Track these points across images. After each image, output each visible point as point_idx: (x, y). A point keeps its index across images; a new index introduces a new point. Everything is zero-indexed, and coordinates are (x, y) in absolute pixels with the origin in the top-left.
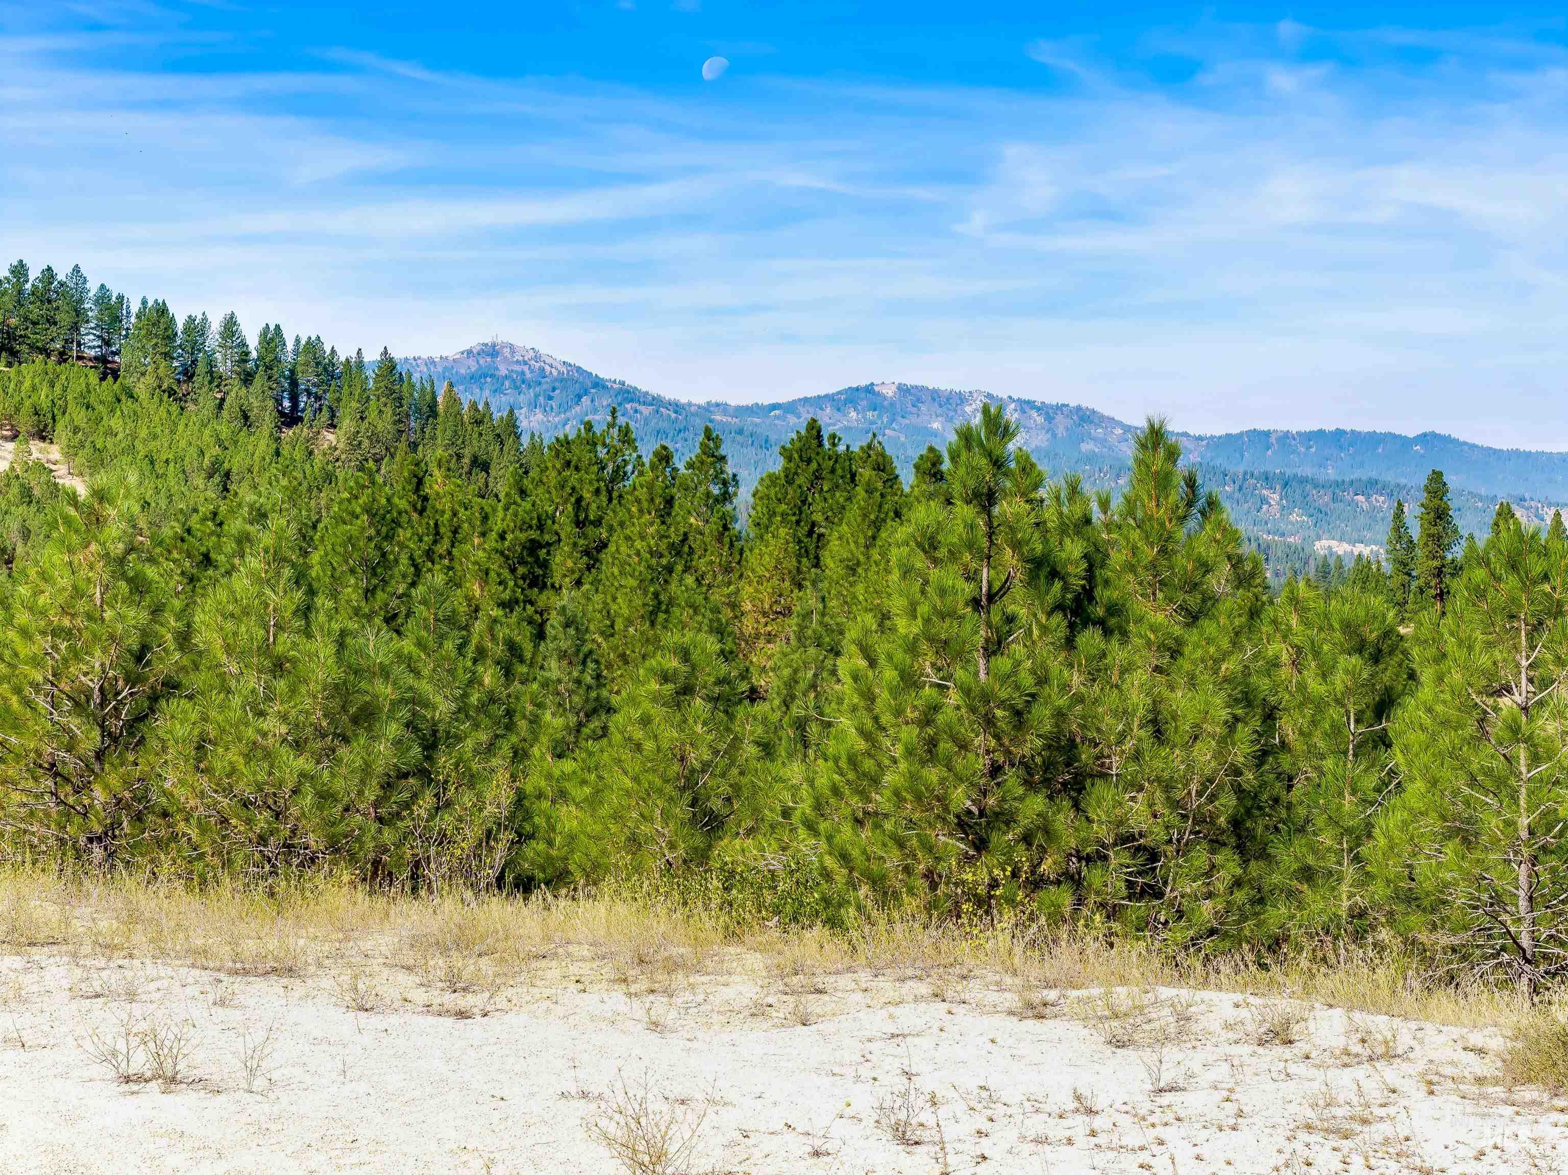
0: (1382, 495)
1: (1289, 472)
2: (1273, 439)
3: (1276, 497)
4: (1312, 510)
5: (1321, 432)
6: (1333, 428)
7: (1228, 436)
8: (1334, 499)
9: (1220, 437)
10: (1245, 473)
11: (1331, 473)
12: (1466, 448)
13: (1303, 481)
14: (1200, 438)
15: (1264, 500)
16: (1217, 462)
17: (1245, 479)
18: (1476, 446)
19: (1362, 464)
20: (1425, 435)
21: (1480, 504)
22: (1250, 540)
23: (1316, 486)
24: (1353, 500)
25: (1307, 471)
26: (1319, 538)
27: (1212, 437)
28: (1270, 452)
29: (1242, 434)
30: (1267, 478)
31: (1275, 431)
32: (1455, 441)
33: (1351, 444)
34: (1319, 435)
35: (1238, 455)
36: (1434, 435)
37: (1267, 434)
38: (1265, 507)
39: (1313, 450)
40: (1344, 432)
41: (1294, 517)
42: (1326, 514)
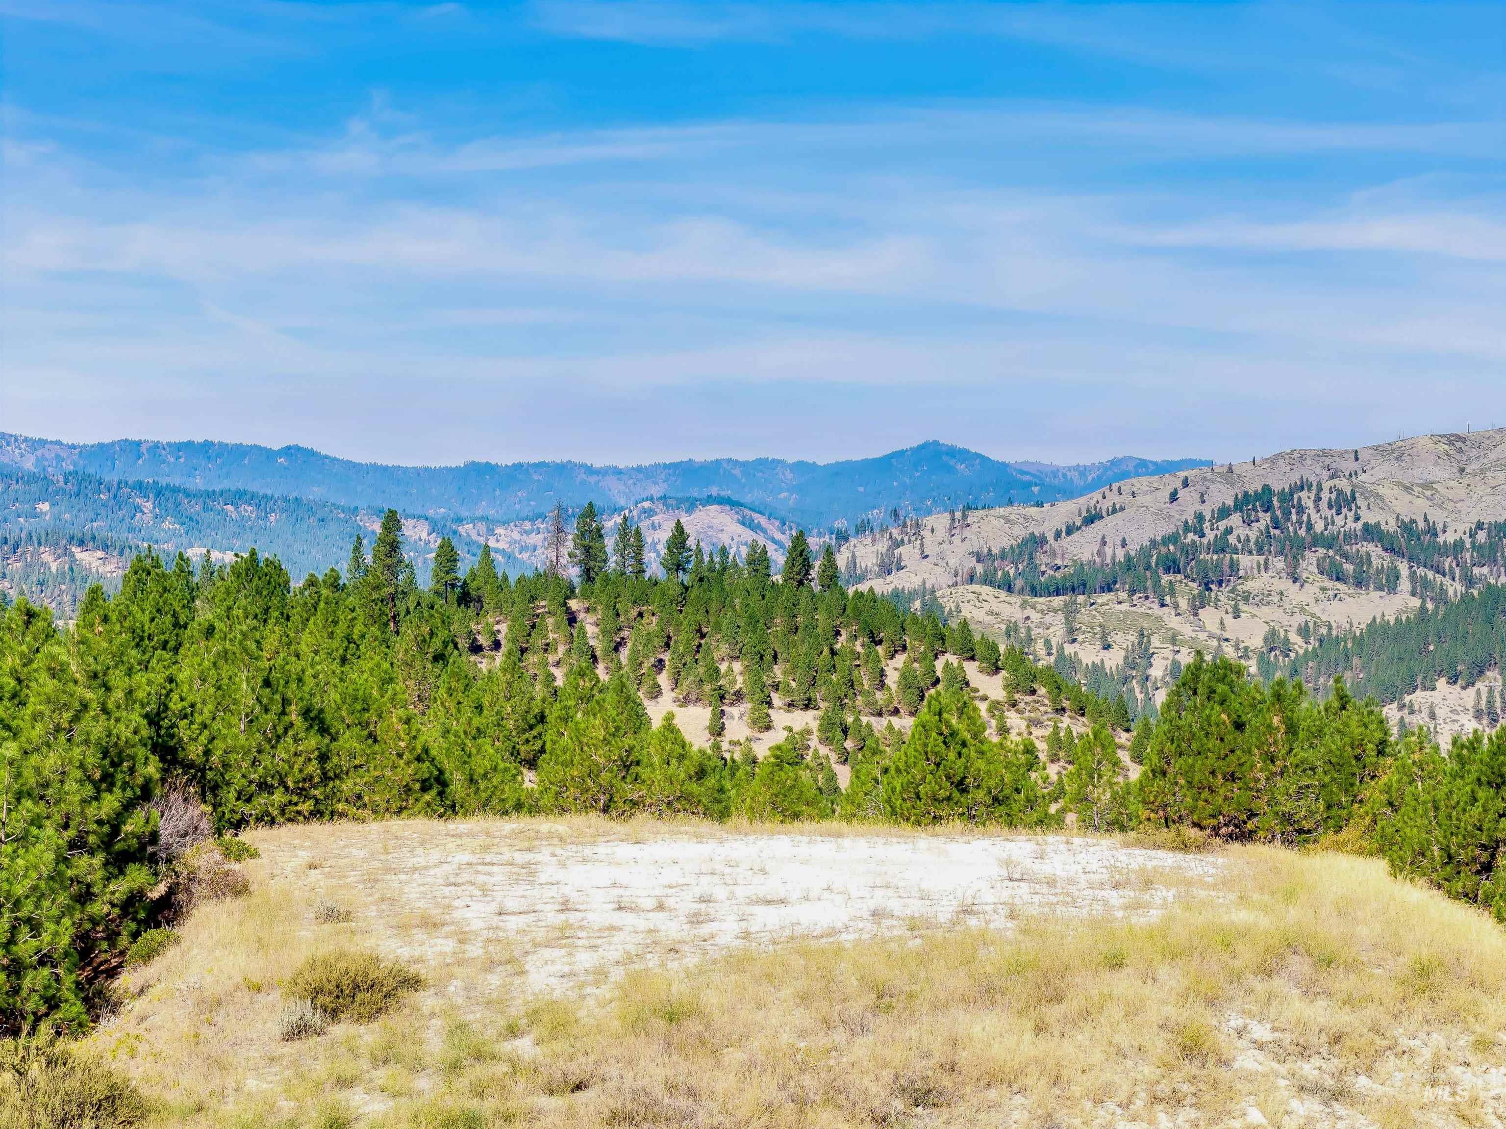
0: (250, 505)
1: (163, 482)
2: (143, 449)
3: (150, 505)
4: (184, 519)
5: (190, 444)
6: (201, 440)
7: (101, 446)
8: (206, 509)
9: (93, 446)
10: (120, 482)
11: (198, 483)
12: (327, 461)
13: (176, 490)
14: (73, 447)
15: (138, 508)
16: (91, 470)
17: (119, 488)
18: (337, 460)
19: (228, 475)
20: (289, 448)
21: (342, 516)
22: (130, 548)
23: (188, 495)
24: (223, 510)
25: (177, 480)
26: (191, 546)
27: (85, 446)
28: (140, 462)
29: (113, 444)
30: (141, 488)
31: (146, 442)
32: (318, 454)
33: (219, 456)
34: (189, 445)
35: (109, 463)
36: (298, 448)
37: (139, 444)
38: (138, 515)
39: (182, 460)
40: (212, 444)
41: (166, 525)
42: (197, 523)
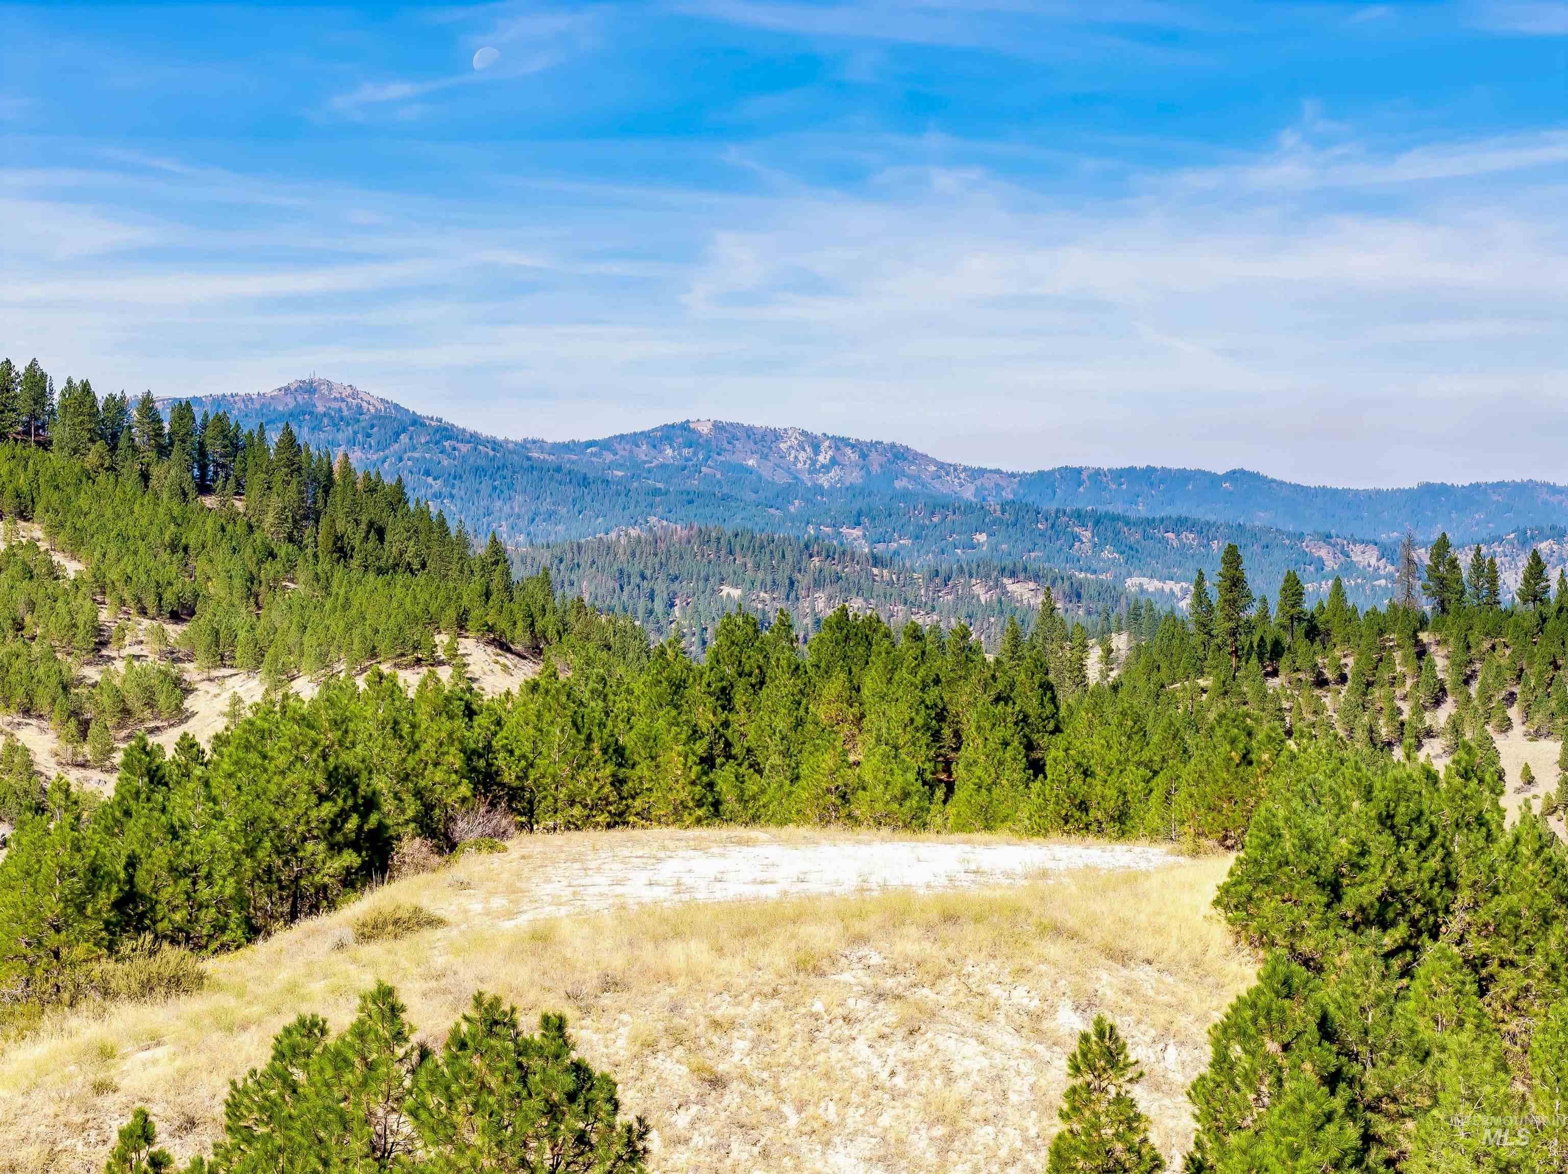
0: (1191, 531)
1: (1102, 509)
2: (1084, 476)
3: (1088, 534)
4: (1123, 548)
5: (1132, 470)
6: (1143, 465)
7: (1041, 473)
8: (1145, 537)
9: (1033, 474)
10: (1058, 511)
11: (1141, 510)
12: (1274, 485)
13: (1115, 518)
14: (1013, 475)
15: (1076, 538)
16: (1030, 500)
17: (1057, 517)
18: (1285, 483)
19: (1171, 502)
20: (1234, 472)
21: (1287, 542)
22: (1062, 579)
23: (1127, 524)
24: (1163, 538)
25: (1117, 508)
26: (1130, 575)
27: (1025, 474)
28: (1081, 490)
29: (1053, 472)
30: (1079, 516)
31: (1087, 468)
32: (1264, 479)
33: (1162, 481)
34: (1131, 472)
35: (1050, 491)
36: (1243, 472)
37: (1079, 471)
38: (1077, 544)
39: (1124, 487)
40: (1154, 470)
41: (1105, 554)
42: (1137, 551)
